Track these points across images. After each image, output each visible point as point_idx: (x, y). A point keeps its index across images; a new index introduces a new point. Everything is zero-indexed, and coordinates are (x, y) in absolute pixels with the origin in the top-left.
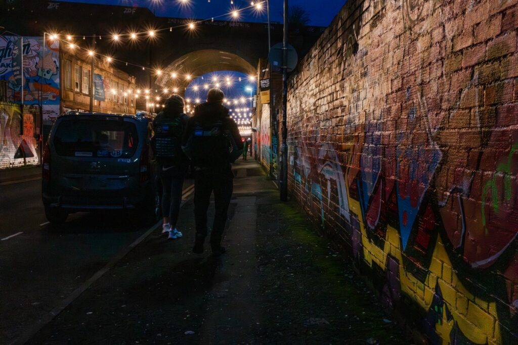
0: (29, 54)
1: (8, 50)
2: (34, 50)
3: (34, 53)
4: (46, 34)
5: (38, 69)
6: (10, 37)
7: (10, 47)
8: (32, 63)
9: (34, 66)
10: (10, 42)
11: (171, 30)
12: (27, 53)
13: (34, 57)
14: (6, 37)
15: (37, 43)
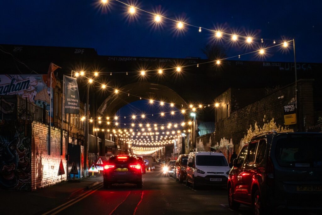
0: (28, 89)
1: (12, 87)
2: (32, 85)
3: (33, 88)
4: (73, 72)
5: (36, 101)
6: (14, 75)
7: (14, 83)
8: (30, 96)
9: (32, 98)
10: (14, 79)
11: (198, 66)
12: (27, 88)
13: (32, 91)
14: (11, 75)
15: (35, 80)
